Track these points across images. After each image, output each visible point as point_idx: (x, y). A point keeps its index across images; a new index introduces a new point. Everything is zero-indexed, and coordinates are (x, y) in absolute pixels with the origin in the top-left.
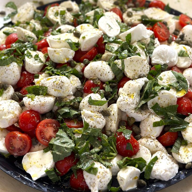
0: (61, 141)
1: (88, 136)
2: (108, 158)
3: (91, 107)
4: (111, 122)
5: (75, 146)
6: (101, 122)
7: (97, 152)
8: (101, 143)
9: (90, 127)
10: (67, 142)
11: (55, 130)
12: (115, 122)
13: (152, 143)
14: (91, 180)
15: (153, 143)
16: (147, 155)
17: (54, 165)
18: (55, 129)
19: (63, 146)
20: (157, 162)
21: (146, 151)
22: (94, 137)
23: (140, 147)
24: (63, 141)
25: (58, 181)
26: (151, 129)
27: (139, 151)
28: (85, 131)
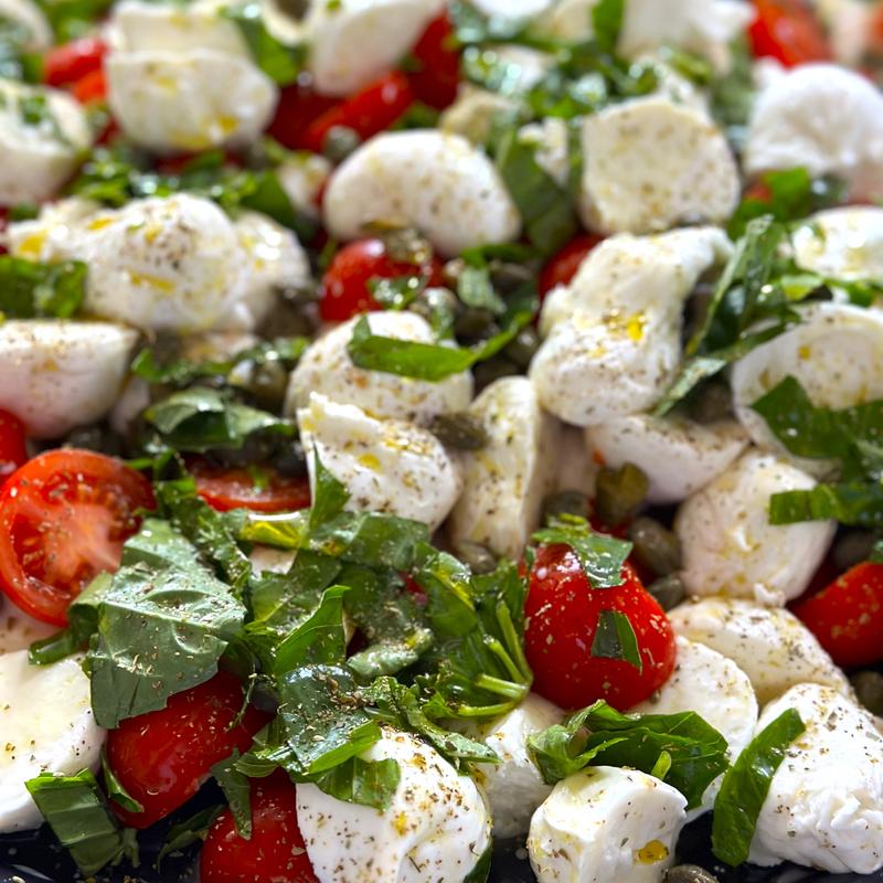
0: (157, 590)
1: (343, 563)
2: (467, 709)
3: (362, 383)
4: (495, 488)
5: (249, 617)
6: (427, 479)
7: (397, 669)
8: (426, 609)
9: (351, 506)
10: (192, 597)
11: (119, 524)
12: (519, 486)
13: (761, 625)
14: (348, 846)
15: (766, 626)
16: (732, 702)
17: (96, 748)
18: (118, 518)
19: (164, 617)
20: (799, 745)
21: (719, 675)
22: (380, 571)
23: (679, 650)
24: (167, 588)
25: (115, 863)
26: (755, 541)
27: (673, 678)
28: (323, 530)
